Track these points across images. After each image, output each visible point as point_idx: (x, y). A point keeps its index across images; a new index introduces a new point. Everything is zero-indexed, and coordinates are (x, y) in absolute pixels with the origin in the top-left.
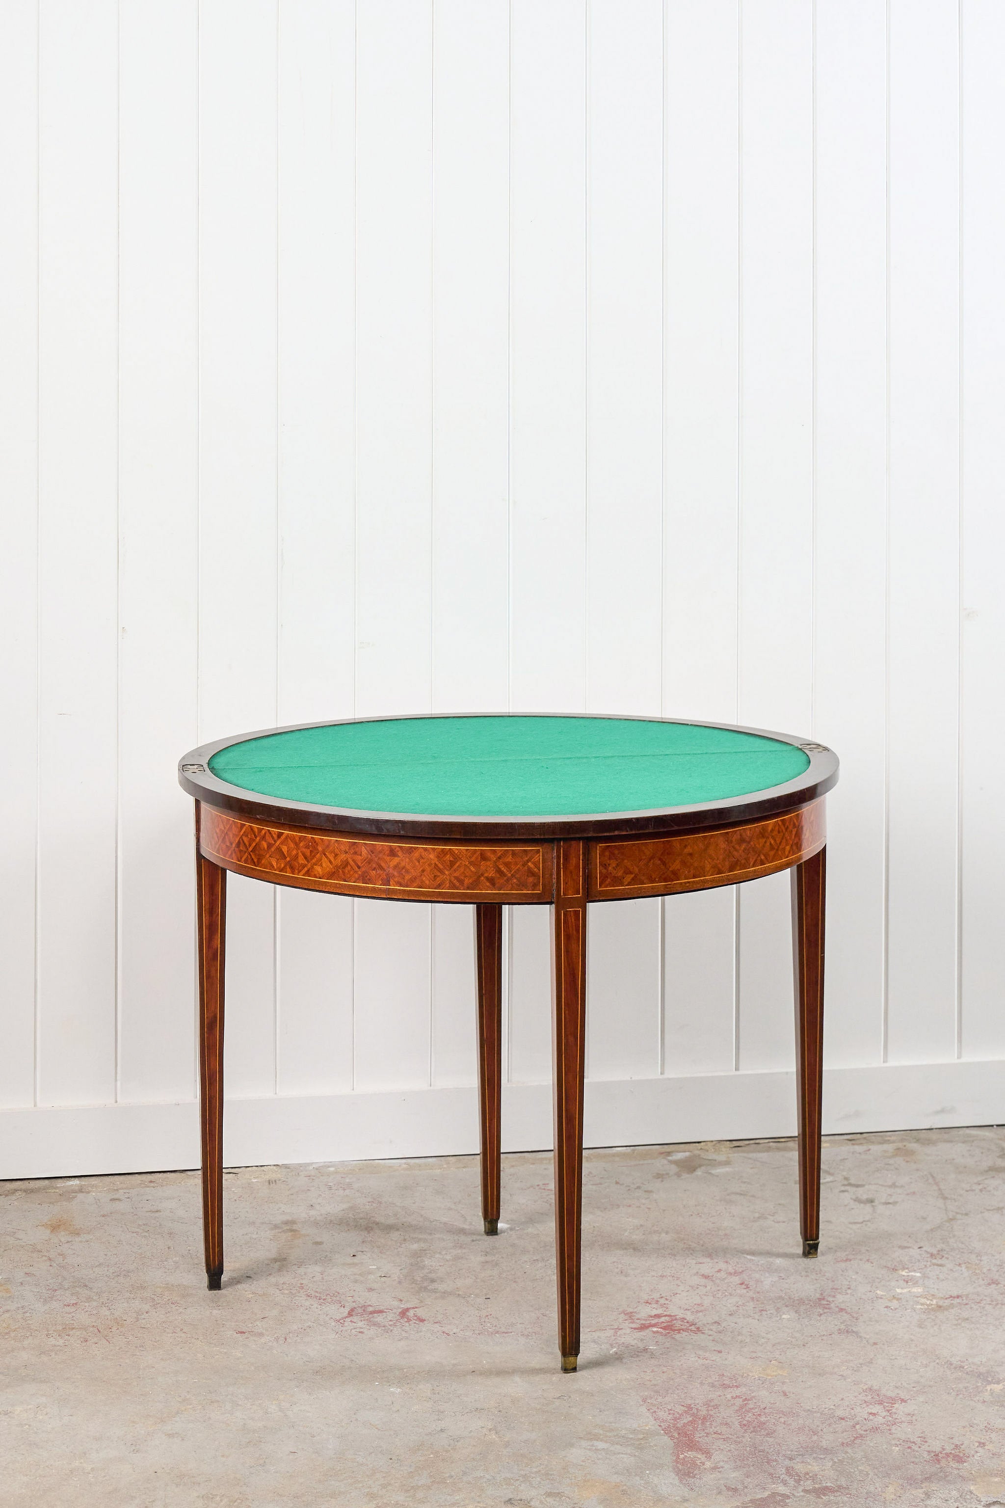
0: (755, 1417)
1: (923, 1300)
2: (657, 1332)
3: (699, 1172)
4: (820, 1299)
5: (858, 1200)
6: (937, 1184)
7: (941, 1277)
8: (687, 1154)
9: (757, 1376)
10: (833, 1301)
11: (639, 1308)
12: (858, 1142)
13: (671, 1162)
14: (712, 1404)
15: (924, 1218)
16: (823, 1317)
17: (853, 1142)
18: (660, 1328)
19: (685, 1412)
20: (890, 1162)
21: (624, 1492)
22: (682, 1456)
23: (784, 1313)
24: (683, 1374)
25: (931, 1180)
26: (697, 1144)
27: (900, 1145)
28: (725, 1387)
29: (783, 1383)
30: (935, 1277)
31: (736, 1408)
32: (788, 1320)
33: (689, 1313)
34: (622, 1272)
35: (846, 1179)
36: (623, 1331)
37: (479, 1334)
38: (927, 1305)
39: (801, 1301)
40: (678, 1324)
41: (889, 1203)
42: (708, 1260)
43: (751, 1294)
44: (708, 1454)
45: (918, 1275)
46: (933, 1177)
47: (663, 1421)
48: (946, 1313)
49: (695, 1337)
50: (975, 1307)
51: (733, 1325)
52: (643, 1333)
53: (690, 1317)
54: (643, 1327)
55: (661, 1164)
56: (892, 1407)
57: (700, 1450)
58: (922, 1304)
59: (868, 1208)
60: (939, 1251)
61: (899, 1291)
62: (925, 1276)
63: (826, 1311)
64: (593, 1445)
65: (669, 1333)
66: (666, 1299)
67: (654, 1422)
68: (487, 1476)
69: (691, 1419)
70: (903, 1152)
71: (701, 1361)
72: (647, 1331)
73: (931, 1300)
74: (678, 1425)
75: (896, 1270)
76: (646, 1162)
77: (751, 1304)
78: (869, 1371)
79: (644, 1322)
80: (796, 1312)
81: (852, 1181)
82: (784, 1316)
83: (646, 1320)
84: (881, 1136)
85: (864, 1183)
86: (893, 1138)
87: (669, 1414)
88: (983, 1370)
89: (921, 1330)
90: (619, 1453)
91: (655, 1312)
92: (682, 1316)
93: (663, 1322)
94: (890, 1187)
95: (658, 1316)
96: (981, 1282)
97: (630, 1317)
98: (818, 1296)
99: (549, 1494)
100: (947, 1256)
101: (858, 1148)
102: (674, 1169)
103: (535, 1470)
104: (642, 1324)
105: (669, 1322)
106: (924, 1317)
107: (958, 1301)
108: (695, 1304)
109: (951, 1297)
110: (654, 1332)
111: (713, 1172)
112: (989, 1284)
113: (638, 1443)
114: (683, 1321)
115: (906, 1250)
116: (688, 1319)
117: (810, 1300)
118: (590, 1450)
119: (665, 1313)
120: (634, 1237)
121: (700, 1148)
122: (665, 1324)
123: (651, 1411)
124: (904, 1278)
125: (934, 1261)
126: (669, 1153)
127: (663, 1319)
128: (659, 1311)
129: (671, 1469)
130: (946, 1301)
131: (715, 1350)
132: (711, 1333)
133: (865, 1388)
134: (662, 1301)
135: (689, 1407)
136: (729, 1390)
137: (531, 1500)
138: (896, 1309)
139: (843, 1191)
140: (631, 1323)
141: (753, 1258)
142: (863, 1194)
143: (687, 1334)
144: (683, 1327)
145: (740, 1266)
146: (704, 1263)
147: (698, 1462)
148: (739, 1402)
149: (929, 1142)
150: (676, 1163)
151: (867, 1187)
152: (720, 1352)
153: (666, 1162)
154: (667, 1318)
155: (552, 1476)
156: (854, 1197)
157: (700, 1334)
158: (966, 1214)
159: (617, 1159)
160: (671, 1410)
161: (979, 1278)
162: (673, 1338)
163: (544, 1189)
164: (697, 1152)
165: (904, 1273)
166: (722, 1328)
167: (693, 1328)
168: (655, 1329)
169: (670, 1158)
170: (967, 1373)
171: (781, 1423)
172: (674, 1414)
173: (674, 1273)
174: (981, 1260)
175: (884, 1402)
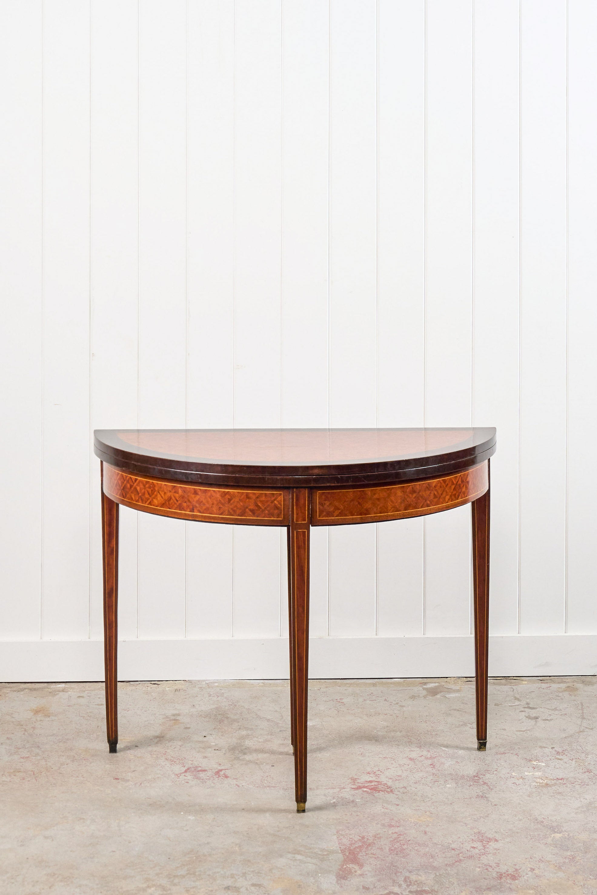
0: (400, 845)
1: (538, 780)
2: (366, 791)
3: (438, 696)
4: (474, 776)
5: (529, 717)
6: (582, 709)
7: (557, 766)
8: (437, 684)
9: (413, 821)
10: (482, 778)
11: (362, 776)
12: (546, 681)
13: (424, 689)
14: (379, 836)
15: (564, 730)
16: (471, 787)
17: (543, 681)
18: (368, 789)
19: (359, 840)
20: (559, 695)
21: (299, 886)
22: (345, 866)
23: (448, 784)
24: (368, 817)
25: (580, 707)
26: (445, 679)
27: (570, 684)
28: (390, 826)
29: (427, 826)
30: (553, 767)
31: (391, 839)
32: (449, 788)
33: (390, 781)
34: (362, 754)
35: (528, 704)
36: (345, 790)
37: (257, 787)
38: (540, 783)
39: (463, 777)
40: (380, 787)
41: (547, 720)
42: (418, 749)
43: (434, 771)
44: (361, 866)
45: (544, 764)
46: (582, 705)
47: (344, 845)
48: (549, 788)
49: (387, 795)
50: (569, 786)
51: (414, 789)
52: (357, 792)
53: (390, 783)
54: (359, 788)
55: (418, 690)
56: (487, 844)
57: (358, 863)
58: (537, 783)
59: (533, 722)
60: (564, 750)
61: (526, 773)
62: (547, 766)
63: (475, 783)
64: (294, 857)
65: (372, 792)
66: (381, 772)
67: (338, 845)
68: (222, 872)
69: (361, 844)
70: (571, 690)
71: (383, 810)
72: (360, 790)
73: (544, 781)
74: (352, 848)
75: (531, 761)
76: (409, 688)
77: (431, 777)
78: (484, 821)
79: (361, 785)
80: (456, 783)
81: (531, 706)
82: (448, 786)
83: (362, 784)
84: (562, 679)
85: (538, 707)
86: (568, 680)
87: (349, 841)
88: (554, 824)
89: (528, 798)
90: (308, 863)
91: (371, 779)
92: (385, 782)
93: (372, 786)
94: (552, 710)
95: (371, 782)
96: (581, 771)
97: (354, 781)
98: (475, 774)
99: (253, 885)
100: (567, 754)
101: (544, 685)
102: (425, 693)
103: (252, 870)
104: (359, 786)
105: (376, 785)
106: (534, 790)
107: (560, 781)
108: (397, 776)
109: (558, 779)
110: (363, 791)
111: (447, 696)
112: (585, 772)
113: (322, 857)
114: (384, 785)
115: (544, 749)
116: (388, 784)
117: (468, 777)
118: (291, 860)
119: (376, 780)
120: (379, 733)
121: (445, 681)
122: (373, 787)
123: (339, 838)
124: (534, 766)
125: (558, 757)
126: (425, 683)
127: (373, 784)
128: (374, 779)
129: (335, 874)
130: (553, 781)
131: (395, 804)
132: (398, 793)
133: (476, 831)
134: (378, 773)
135: (363, 838)
136: (392, 828)
137: (242, 887)
138: (519, 785)
139: (522, 711)
140: (353, 785)
141: (446, 749)
142: (533, 713)
143: (383, 793)
144: (383, 789)
145: (435, 754)
146: (414, 751)
147: (353, 871)
148: (395, 836)
149: (590, 683)
150: (426, 689)
151: (538, 709)
152: (398, 805)
153: (421, 688)
154: (376, 783)
155: (261, 874)
156: (527, 715)
157: (391, 794)
158: (592, 729)
159: (392, 685)
160: (351, 838)
161: (580, 768)
162: (374, 795)
163: (339, 702)
164: (443, 684)
165: (535, 763)
166: (406, 791)
167: (389, 790)
168: (365, 789)
169: (425, 686)
170: (544, 826)
171: (414, 850)
172: (352, 841)
173: (393, 756)
174: (587, 758)
175: (484, 841)
